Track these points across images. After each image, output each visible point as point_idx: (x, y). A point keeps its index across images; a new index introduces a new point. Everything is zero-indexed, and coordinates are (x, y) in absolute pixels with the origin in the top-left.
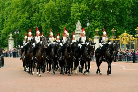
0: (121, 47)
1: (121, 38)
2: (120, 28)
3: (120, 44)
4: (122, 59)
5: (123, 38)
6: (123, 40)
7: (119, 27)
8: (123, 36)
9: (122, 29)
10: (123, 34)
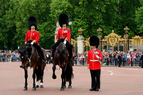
0: (109, 49)
1: (108, 38)
2: (107, 27)
3: (107, 46)
4: (110, 63)
5: (110, 39)
6: (110, 41)
7: (106, 26)
8: (110, 37)
9: (110, 28)
10: (110, 34)
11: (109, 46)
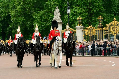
0: (110, 38)
1: (110, 27)
2: (108, 15)
3: (109, 35)
4: (112, 53)
5: (112, 27)
6: (111, 29)
7: (107, 13)
8: (112, 25)
9: (111, 16)
10: (111, 22)
11: (110, 34)
